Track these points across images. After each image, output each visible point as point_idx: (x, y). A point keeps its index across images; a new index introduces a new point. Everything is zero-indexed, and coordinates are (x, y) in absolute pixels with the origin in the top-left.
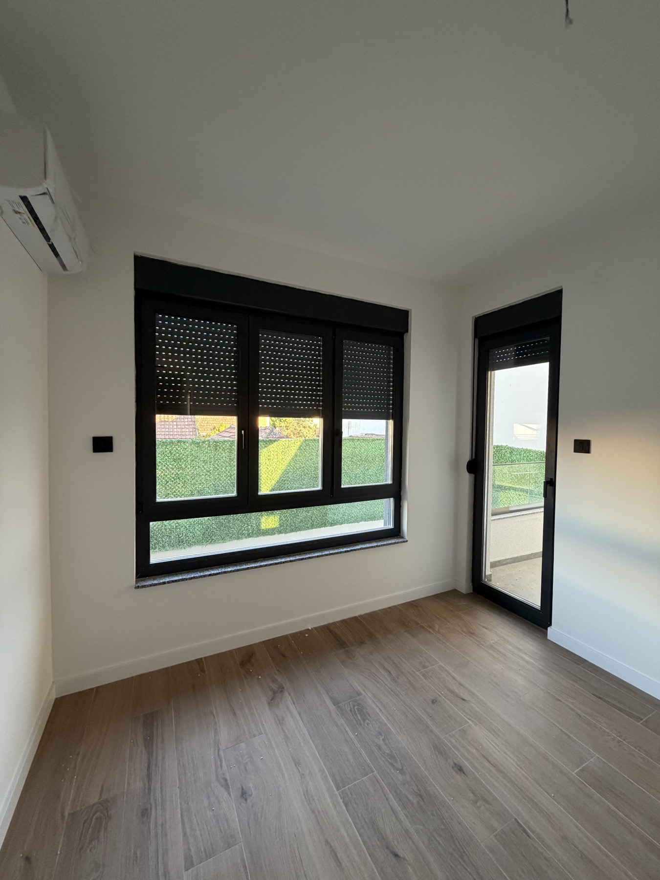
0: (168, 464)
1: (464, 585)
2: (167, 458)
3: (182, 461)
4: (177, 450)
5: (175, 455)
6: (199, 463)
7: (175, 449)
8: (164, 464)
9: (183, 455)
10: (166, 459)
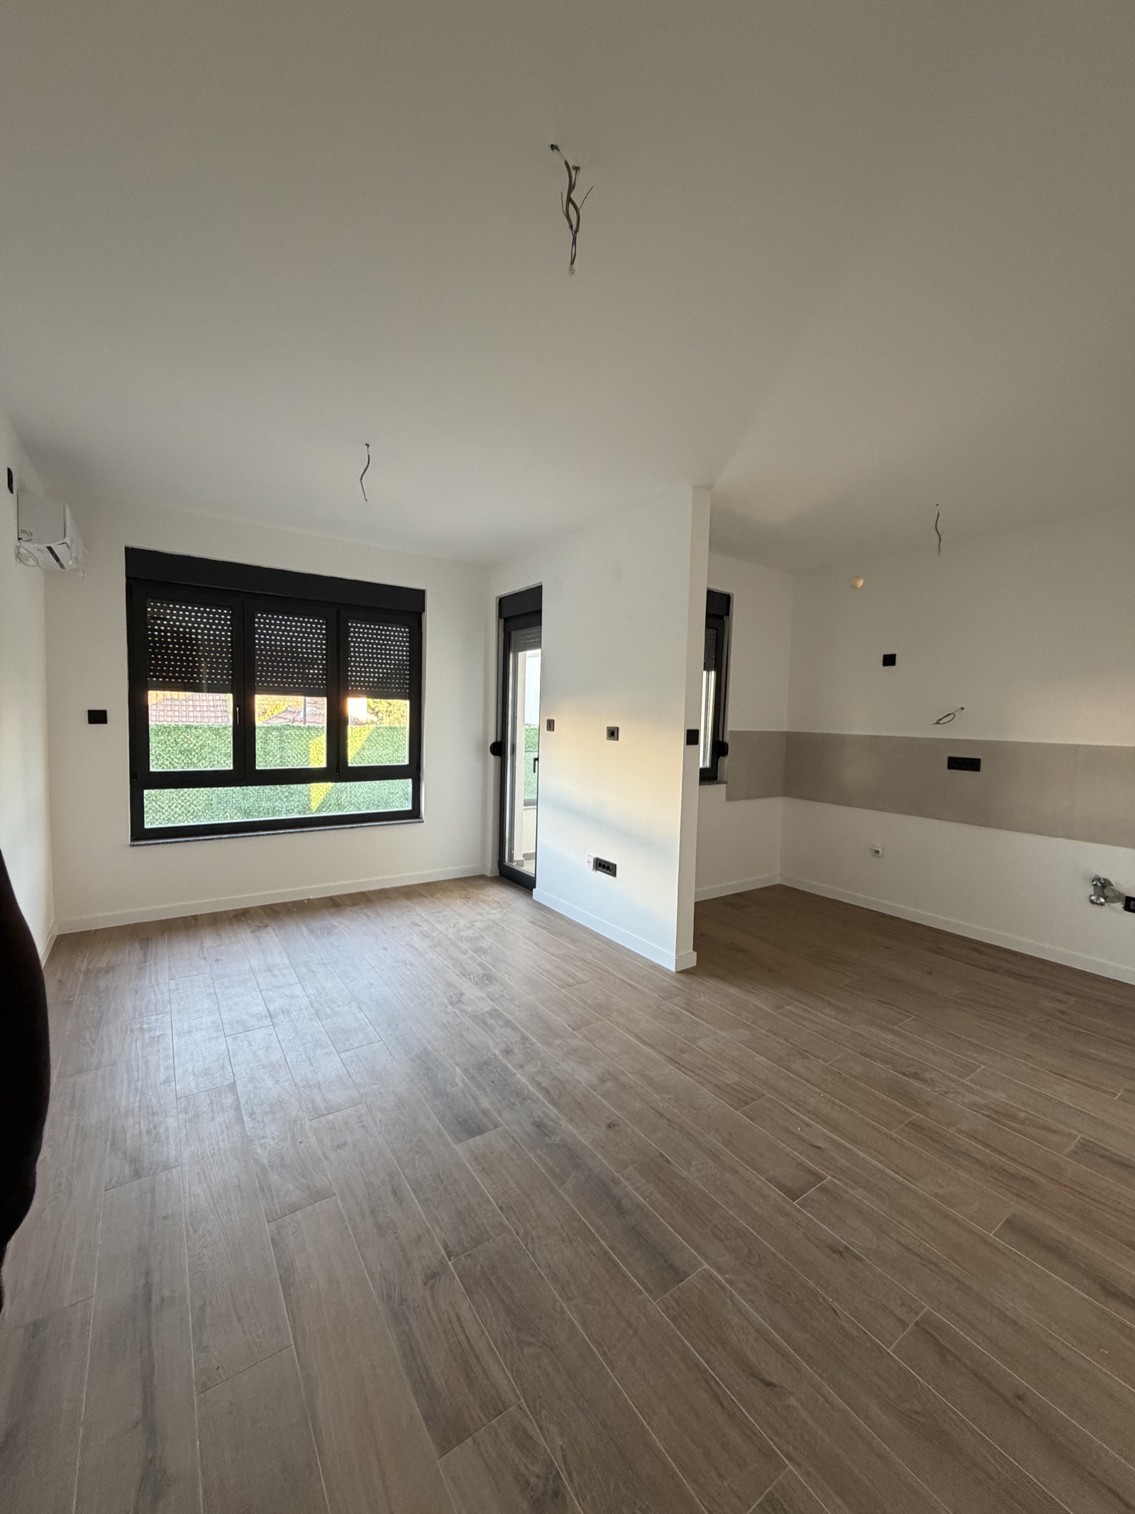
0: (172, 757)
1: (490, 868)
2: (170, 749)
3: (193, 753)
4: (185, 737)
5: (182, 745)
6: (218, 756)
7: (182, 736)
8: (165, 757)
9: (195, 745)
10: (169, 751)
